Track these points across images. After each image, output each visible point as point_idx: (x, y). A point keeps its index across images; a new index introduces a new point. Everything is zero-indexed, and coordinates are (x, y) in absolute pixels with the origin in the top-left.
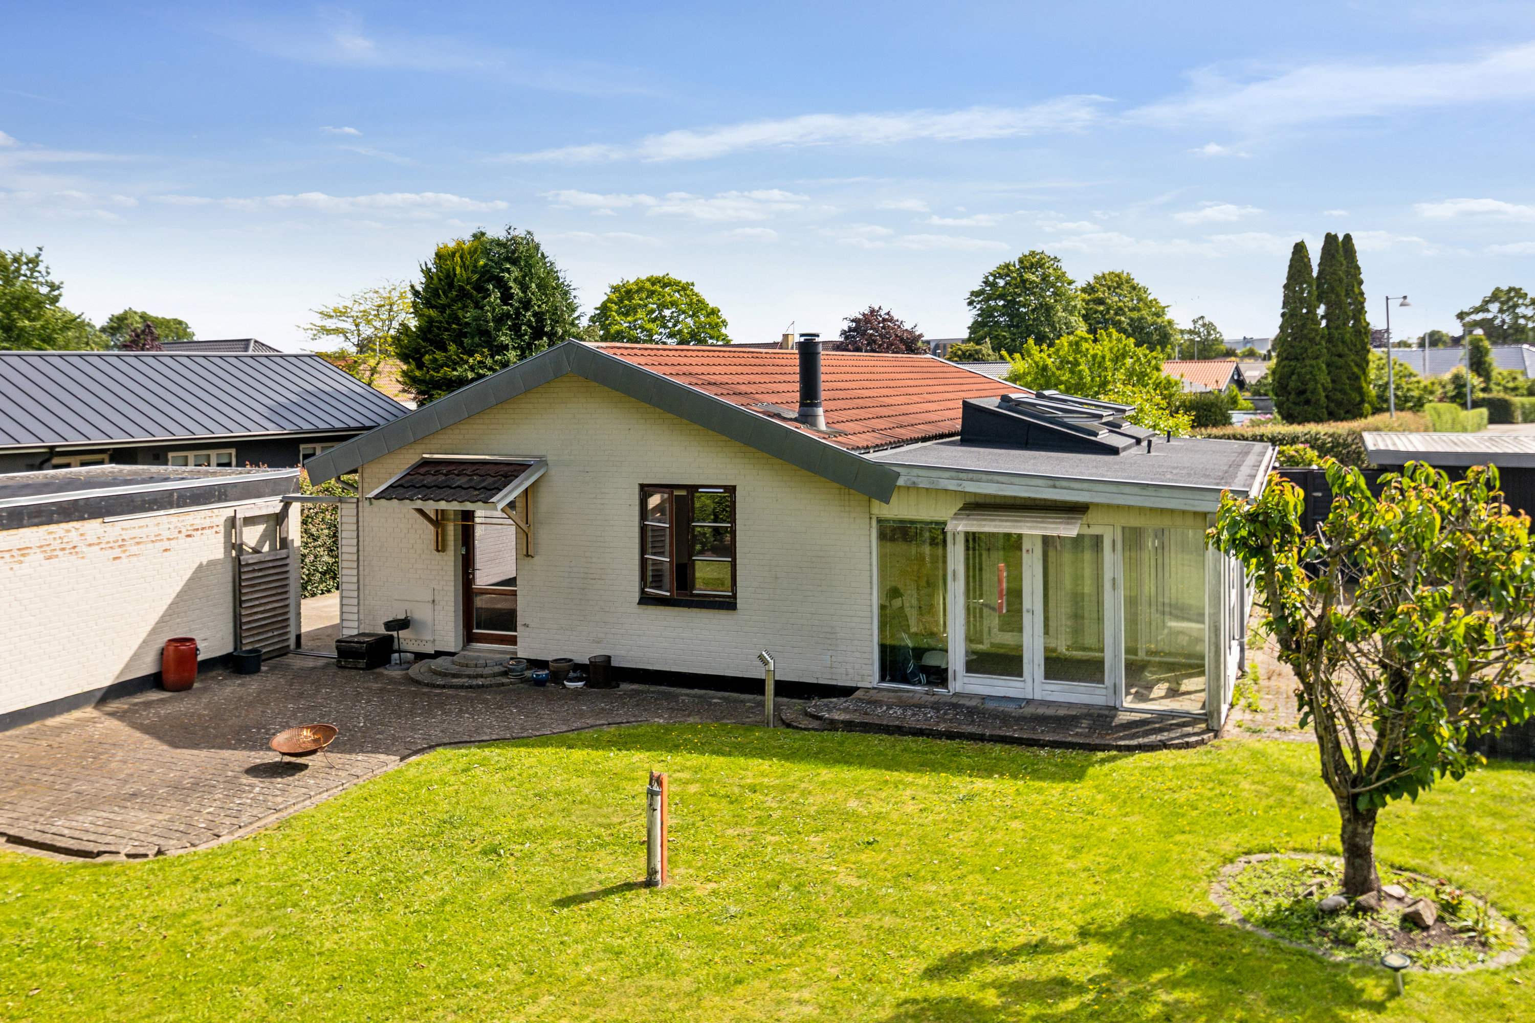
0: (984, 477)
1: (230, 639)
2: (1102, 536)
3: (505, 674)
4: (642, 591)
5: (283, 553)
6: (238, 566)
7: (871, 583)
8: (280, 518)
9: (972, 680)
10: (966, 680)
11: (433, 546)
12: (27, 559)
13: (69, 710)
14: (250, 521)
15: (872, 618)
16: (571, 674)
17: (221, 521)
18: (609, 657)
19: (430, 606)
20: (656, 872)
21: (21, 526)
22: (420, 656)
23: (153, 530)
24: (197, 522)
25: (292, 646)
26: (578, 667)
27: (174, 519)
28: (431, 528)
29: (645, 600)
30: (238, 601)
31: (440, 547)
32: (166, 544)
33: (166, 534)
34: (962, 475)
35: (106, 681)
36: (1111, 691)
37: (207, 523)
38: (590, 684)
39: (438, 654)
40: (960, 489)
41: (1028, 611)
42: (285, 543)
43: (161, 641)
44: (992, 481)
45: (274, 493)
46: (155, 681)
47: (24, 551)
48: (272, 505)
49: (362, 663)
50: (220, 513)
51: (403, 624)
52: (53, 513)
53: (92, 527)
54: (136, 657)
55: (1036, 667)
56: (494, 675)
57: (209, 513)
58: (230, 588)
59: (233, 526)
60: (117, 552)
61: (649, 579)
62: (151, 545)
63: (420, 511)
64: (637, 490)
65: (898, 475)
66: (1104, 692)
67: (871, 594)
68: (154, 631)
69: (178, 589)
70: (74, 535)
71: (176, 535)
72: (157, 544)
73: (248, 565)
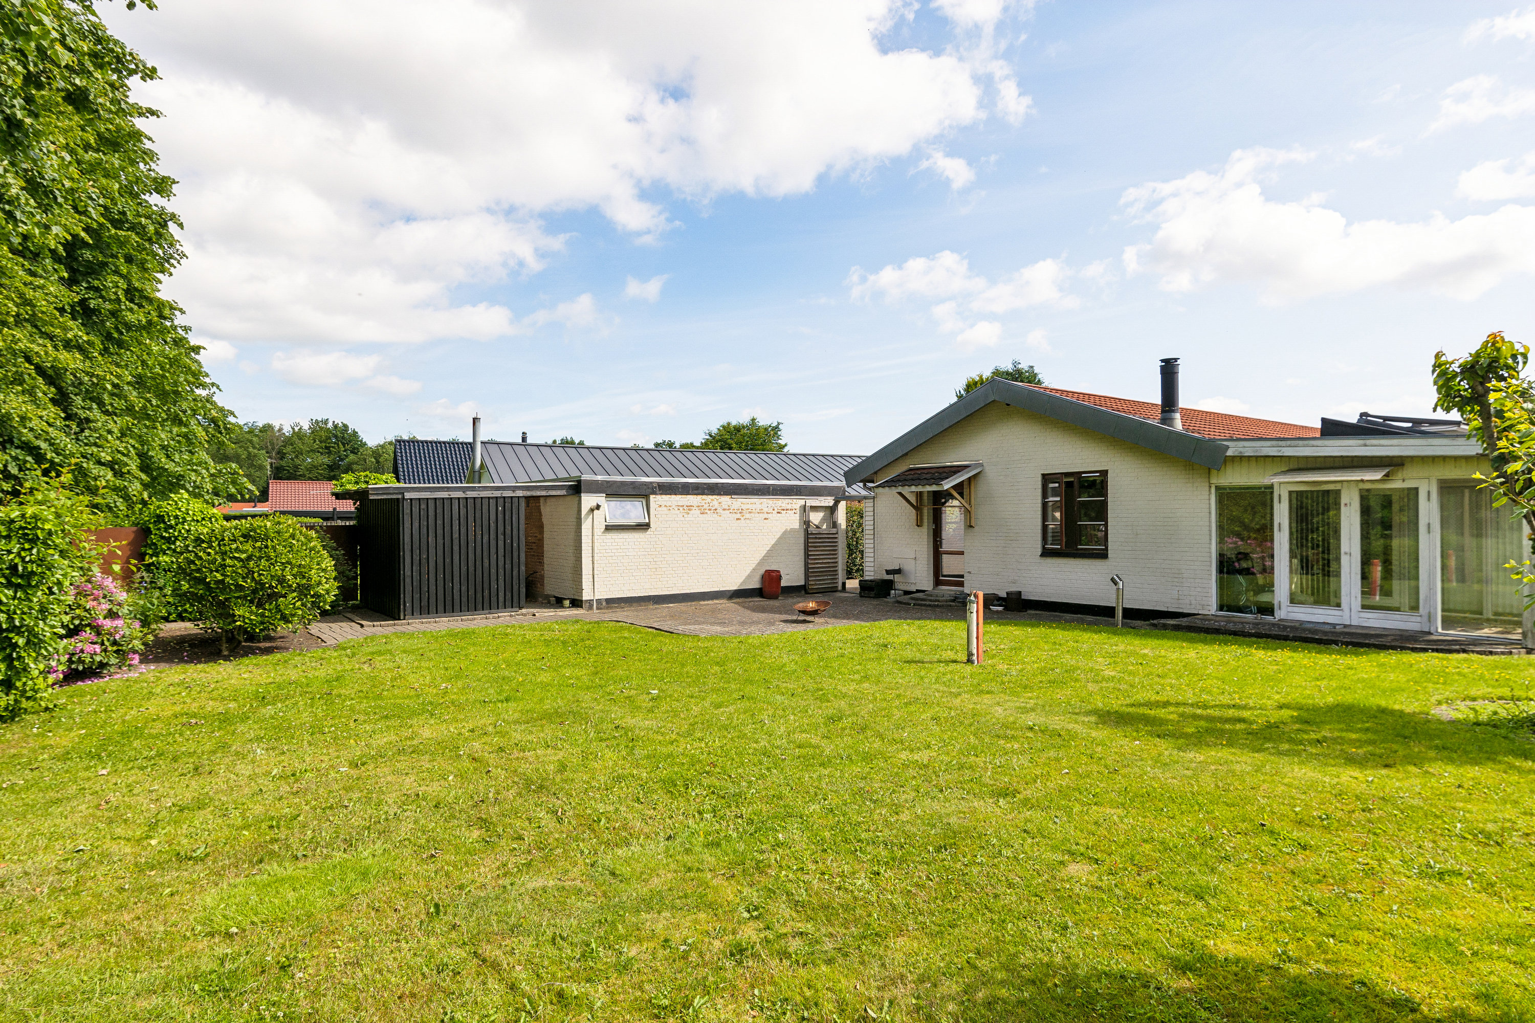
0: (1301, 443)
1: (802, 577)
2: (1417, 489)
3: (953, 601)
4: (1044, 547)
5: (834, 531)
6: (807, 534)
7: (1210, 535)
8: (832, 510)
9: (1296, 609)
10: (1290, 609)
11: (915, 523)
12: (691, 512)
13: (712, 599)
14: (814, 508)
15: (1211, 562)
16: (996, 602)
17: (798, 507)
18: (1020, 592)
19: (913, 562)
20: (973, 655)
21: (688, 494)
22: (907, 593)
23: (758, 507)
24: (783, 505)
25: (840, 588)
26: (1000, 599)
27: (770, 502)
28: (914, 511)
29: (1046, 553)
30: (807, 555)
31: (919, 524)
32: (766, 516)
33: (766, 510)
34: (1281, 443)
35: (734, 587)
36: (1425, 619)
37: (789, 507)
38: (1007, 608)
39: (918, 591)
40: (1280, 454)
41: (1346, 553)
42: (835, 525)
43: (762, 571)
44: (1307, 446)
45: (830, 495)
46: (758, 593)
47: (690, 507)
48: (829, 501)
49: (872, 594)
50: (797, 502)
51: (898, 571)
52: (704, 489)
53: (725, 500)
54: (749, 577)
55: (1353, 599)
56: (946, 601)
57: (790, 501)
58: (803, 547)
59: (805, 511)
60: (739, 516)
61: (1050, 539)
62: (757, 515)
63: (900, 494)
64: (1040, 478)
65: (1228, 447)
66: (1419, 619)
67: (1210, 544)
68: (760, 564)
69: (773, 542)
70: (715, 503)
71: (771, 510)
72: (761, 515)
73: (812, 534)
